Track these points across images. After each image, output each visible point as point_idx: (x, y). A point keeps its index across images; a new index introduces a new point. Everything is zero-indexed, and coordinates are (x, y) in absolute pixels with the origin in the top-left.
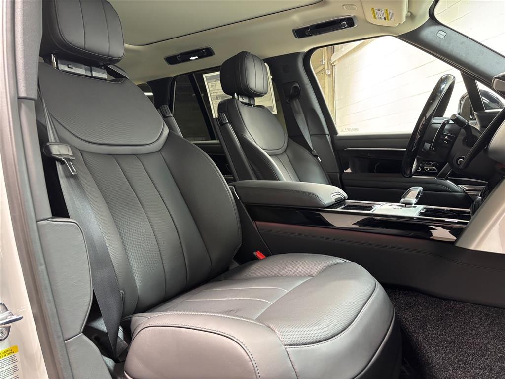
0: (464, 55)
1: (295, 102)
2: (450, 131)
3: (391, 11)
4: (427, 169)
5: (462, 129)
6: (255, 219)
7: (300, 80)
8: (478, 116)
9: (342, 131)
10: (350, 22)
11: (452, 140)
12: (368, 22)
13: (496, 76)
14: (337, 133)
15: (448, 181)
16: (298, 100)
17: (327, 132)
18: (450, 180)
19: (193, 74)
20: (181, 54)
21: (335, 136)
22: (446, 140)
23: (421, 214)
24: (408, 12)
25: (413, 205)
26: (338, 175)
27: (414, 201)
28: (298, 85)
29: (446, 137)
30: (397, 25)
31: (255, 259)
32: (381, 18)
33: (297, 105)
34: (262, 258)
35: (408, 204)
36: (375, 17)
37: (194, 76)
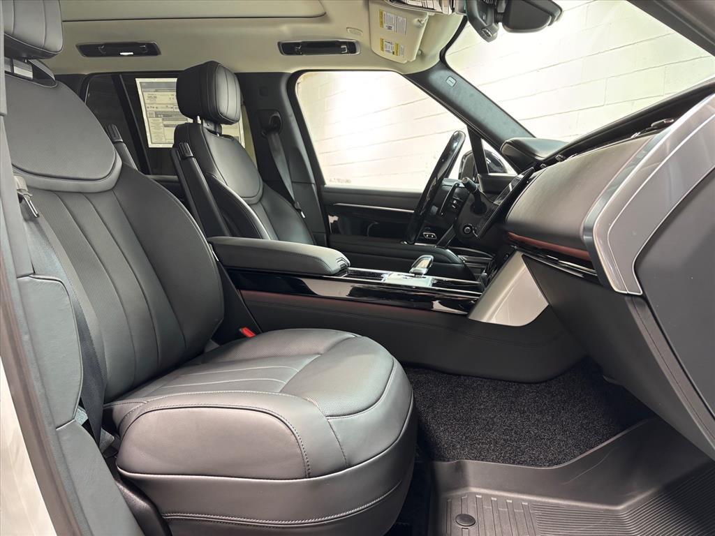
0: (473, 109)
1: (273, 136)
2: (459, 195)
3: (402, 47)
4: (426, 235)
5: (471, 194)
6: (240, 287)
7: (282, 109)
8: (481, 179)
9: (331, 181)
10: (352, 47)
11: (461, 205)
12: (374, 52)
13: (507, 141)
14: (324, 183)
15: (448, 250)
16: (277, 134)
17: (313, 180)
18: (450, 249)
19: (120, 76)
20: (106, 45)
21: (322, 186)
22: (454, 205)
23: (434, 285)
24: (419, 49)
25: (423, 276)
26: (325, 237)
27: (424, 271)
28: (279, 116)
29: (455, 202)
30: (406, 62)
31: (243, 337)
32: (389, 51)
33: (275, 140)
34: (249, 335)
35: (418, 274)
36: (382, 49)
37: (121, 78)
